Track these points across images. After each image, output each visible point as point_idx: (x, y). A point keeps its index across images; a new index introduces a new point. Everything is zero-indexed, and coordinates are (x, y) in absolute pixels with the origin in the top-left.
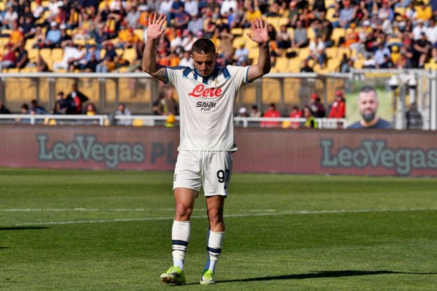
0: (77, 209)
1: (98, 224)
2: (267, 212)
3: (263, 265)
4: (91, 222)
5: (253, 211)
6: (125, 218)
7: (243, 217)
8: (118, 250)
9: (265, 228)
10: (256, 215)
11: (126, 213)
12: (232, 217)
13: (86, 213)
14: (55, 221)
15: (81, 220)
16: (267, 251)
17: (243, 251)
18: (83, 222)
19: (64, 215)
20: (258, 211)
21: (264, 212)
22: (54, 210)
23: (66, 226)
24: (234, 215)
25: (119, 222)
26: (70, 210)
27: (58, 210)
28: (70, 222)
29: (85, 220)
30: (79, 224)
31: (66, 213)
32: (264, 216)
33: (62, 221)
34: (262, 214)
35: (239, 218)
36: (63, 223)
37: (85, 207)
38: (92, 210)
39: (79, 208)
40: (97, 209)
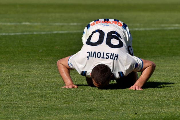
0: (24, 23)
1: (41, 35)
2: (174, 27)
3: (170, 68)
4: (35, 33)
5: (163, 25)
6: (62, 30)
7: (155, 31)
8: (56, 56)
9: (172, 39)
10: (165, 28)
11: (62, 26)
12: (146, 30)
13: (30, 26)
14: (6, 33)
15: (26, 31)
16: (174, 57)
17: (154, 57)
18: (28, 33)
19: (13, 28)
20: (167, 25)
21: (172, 27)
22: (5, 24)
23: (14, 37)
24: (148, 29)
25: (57, 34)
26: (18, 24)
27: (9, 24)
28: (18, 34)
29: (30, 32)
30: (26, 35)
31: (16, 26)
32: (172, 30)
33: (11, 33)
34: (169, 28)
35: (151, 31)
36: (12, 34)
37: (29, 22)
38: (36, 24)
39: (26, 22)
40: (39, 24)
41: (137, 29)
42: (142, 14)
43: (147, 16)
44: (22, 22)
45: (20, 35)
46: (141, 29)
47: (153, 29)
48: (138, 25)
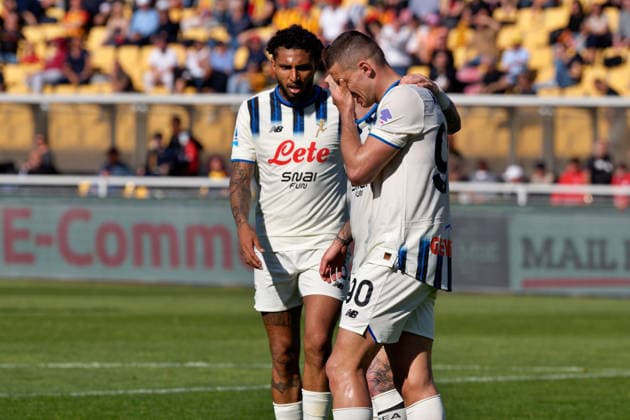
0: (191, 364)
1: (233, 393)
2: (565, 373)
4: (219, 389)
5: (538, 369)
7: (520, 383)
9: (561, 403)
10: (544, 377)
13: (208, 372)
14: (148, 388)
18: (202, 389)
19: (165, 377)
20: (548, 369)
21: (561, 373)
22: (145, 365)
23: (169, 398)
24: (500, 378)
26: (178, 365)
27: (153, 365)
28: (177, 390)
29: (206, 385)
30: (196, 393)
31: (170, 371)
32: (560, 381)
33: (161, 388)
34: (556, 377)
35: (510, 383)
36: (164, 391)
37: (206, 360)
38: (221, 365)
39: (196, 361)
40: (230, 365)
41: (473, 379)
42: (486, 340)
43: (497, 345)
44: (187, 361)
45: (182, 393)
46: (484, 379)
47: (514, 378)
48: (477, 367)
